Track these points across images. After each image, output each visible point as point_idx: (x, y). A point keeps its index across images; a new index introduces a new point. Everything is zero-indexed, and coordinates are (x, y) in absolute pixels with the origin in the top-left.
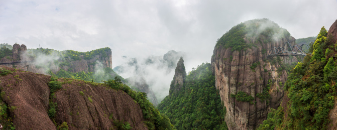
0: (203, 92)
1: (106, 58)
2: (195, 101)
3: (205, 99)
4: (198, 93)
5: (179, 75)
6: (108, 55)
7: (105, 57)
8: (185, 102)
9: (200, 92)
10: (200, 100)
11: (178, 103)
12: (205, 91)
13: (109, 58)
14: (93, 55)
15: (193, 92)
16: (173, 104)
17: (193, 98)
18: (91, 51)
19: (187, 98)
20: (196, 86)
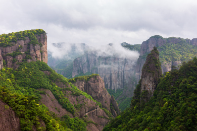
0: (185, 109)
1: (37, 47)
2: (167, 121)
3: (185, 121)
4: (175, 109)
5: (148, 77)
6: (40, 41)
7: (34, 45)
8: (151, 121)
9: (179, 109)
10: (176, 122)
11: (141, 120)
12: (189, 108)
13: (41, 46)
14: (13, 41)
15: (168, 106)
16: (132, 121)
17: (165, 115)
18: (9, 34)
19: (156, 114)
20: (174, 97)
